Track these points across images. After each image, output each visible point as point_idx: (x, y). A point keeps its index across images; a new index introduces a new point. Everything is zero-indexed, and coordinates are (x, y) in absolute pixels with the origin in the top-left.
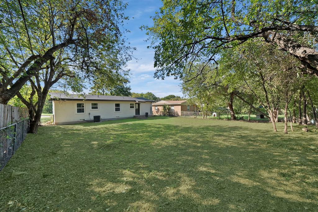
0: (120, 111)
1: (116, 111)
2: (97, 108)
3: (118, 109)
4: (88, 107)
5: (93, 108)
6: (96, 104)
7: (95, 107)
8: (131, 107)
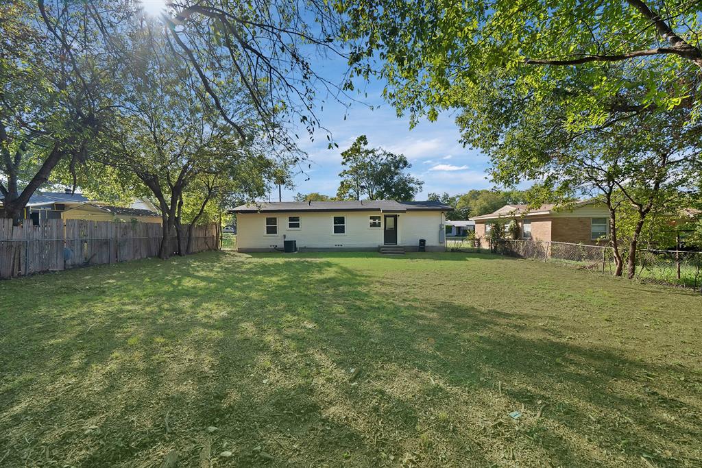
0: (344, 232)
1: (335, 232)
2: (297, 225)
3: (339, 229)
4: (283, 223)
5: (291, 226)
6: (297, 219)
7: (294, 223)
8: (373, 225)
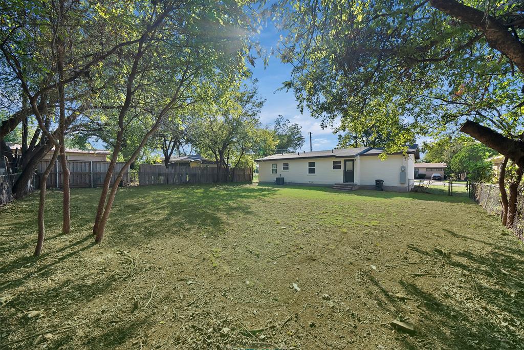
0: (315, 173)
1: (309, 173)
2: (287, 168)
3: (312, 171)
6: (287, 164)
8: (335, 168)
